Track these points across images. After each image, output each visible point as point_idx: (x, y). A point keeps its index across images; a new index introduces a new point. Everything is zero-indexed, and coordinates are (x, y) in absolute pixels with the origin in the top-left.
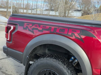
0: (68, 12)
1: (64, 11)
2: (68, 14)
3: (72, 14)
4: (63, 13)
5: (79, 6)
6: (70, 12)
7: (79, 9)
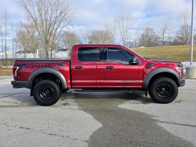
0: (51, 53)
1: (45, 52)
2: (51, 55)
3: (57, 54)
4: (45, 55)
5: (63, 44)
6: (53, 52)
7: (65, 48)
